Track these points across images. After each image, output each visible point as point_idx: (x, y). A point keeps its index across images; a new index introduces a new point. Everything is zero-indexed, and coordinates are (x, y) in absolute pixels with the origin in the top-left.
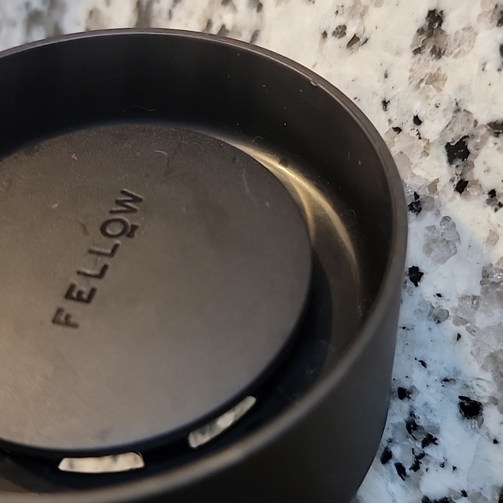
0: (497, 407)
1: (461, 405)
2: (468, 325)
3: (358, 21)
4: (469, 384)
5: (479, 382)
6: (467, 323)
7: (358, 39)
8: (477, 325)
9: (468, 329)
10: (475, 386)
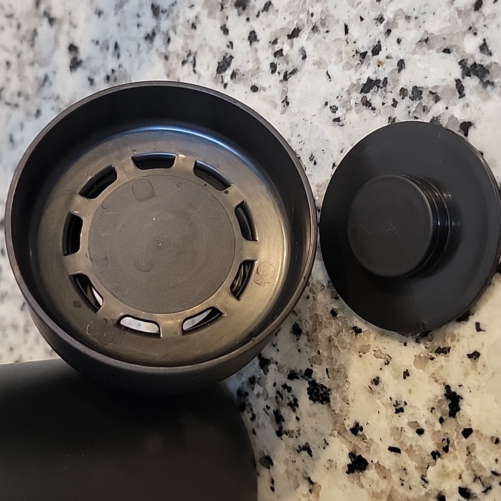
0: (307, 337)
1: (294, 326)
2: (314, 295)
3: (345, 111)
4: (302, 320)
5: (306, 323)
6: (314, 294)
7: (339, 121)
8: (318, 298)
9: (313, 296)
10: (304, 322)
